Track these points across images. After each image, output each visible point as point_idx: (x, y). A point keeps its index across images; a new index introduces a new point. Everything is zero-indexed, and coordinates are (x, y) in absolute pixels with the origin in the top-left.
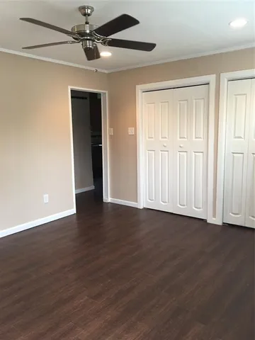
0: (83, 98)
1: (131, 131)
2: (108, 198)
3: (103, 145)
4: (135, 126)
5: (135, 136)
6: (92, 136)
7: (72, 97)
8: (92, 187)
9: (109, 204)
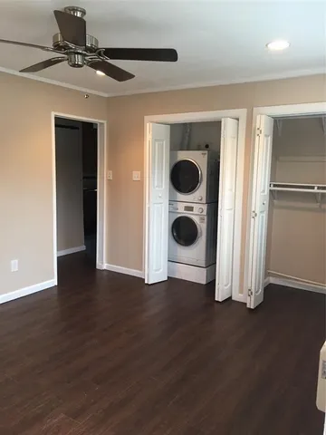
0: (72, 128)
1: (136, 176)
2: (103, 263)
3: (98, 190)
4: (141, 168)
5: (141, 183)
6: (84, 178)
7: (56, 126)
8: (83, 248)
9: (105, 273)
